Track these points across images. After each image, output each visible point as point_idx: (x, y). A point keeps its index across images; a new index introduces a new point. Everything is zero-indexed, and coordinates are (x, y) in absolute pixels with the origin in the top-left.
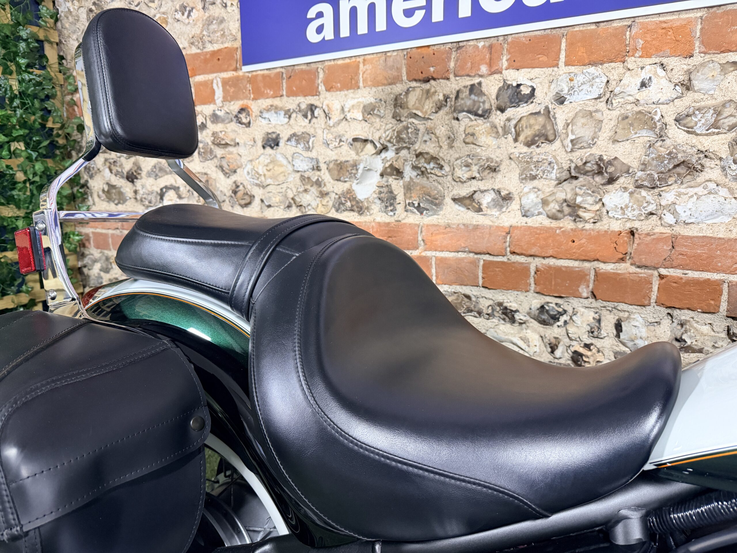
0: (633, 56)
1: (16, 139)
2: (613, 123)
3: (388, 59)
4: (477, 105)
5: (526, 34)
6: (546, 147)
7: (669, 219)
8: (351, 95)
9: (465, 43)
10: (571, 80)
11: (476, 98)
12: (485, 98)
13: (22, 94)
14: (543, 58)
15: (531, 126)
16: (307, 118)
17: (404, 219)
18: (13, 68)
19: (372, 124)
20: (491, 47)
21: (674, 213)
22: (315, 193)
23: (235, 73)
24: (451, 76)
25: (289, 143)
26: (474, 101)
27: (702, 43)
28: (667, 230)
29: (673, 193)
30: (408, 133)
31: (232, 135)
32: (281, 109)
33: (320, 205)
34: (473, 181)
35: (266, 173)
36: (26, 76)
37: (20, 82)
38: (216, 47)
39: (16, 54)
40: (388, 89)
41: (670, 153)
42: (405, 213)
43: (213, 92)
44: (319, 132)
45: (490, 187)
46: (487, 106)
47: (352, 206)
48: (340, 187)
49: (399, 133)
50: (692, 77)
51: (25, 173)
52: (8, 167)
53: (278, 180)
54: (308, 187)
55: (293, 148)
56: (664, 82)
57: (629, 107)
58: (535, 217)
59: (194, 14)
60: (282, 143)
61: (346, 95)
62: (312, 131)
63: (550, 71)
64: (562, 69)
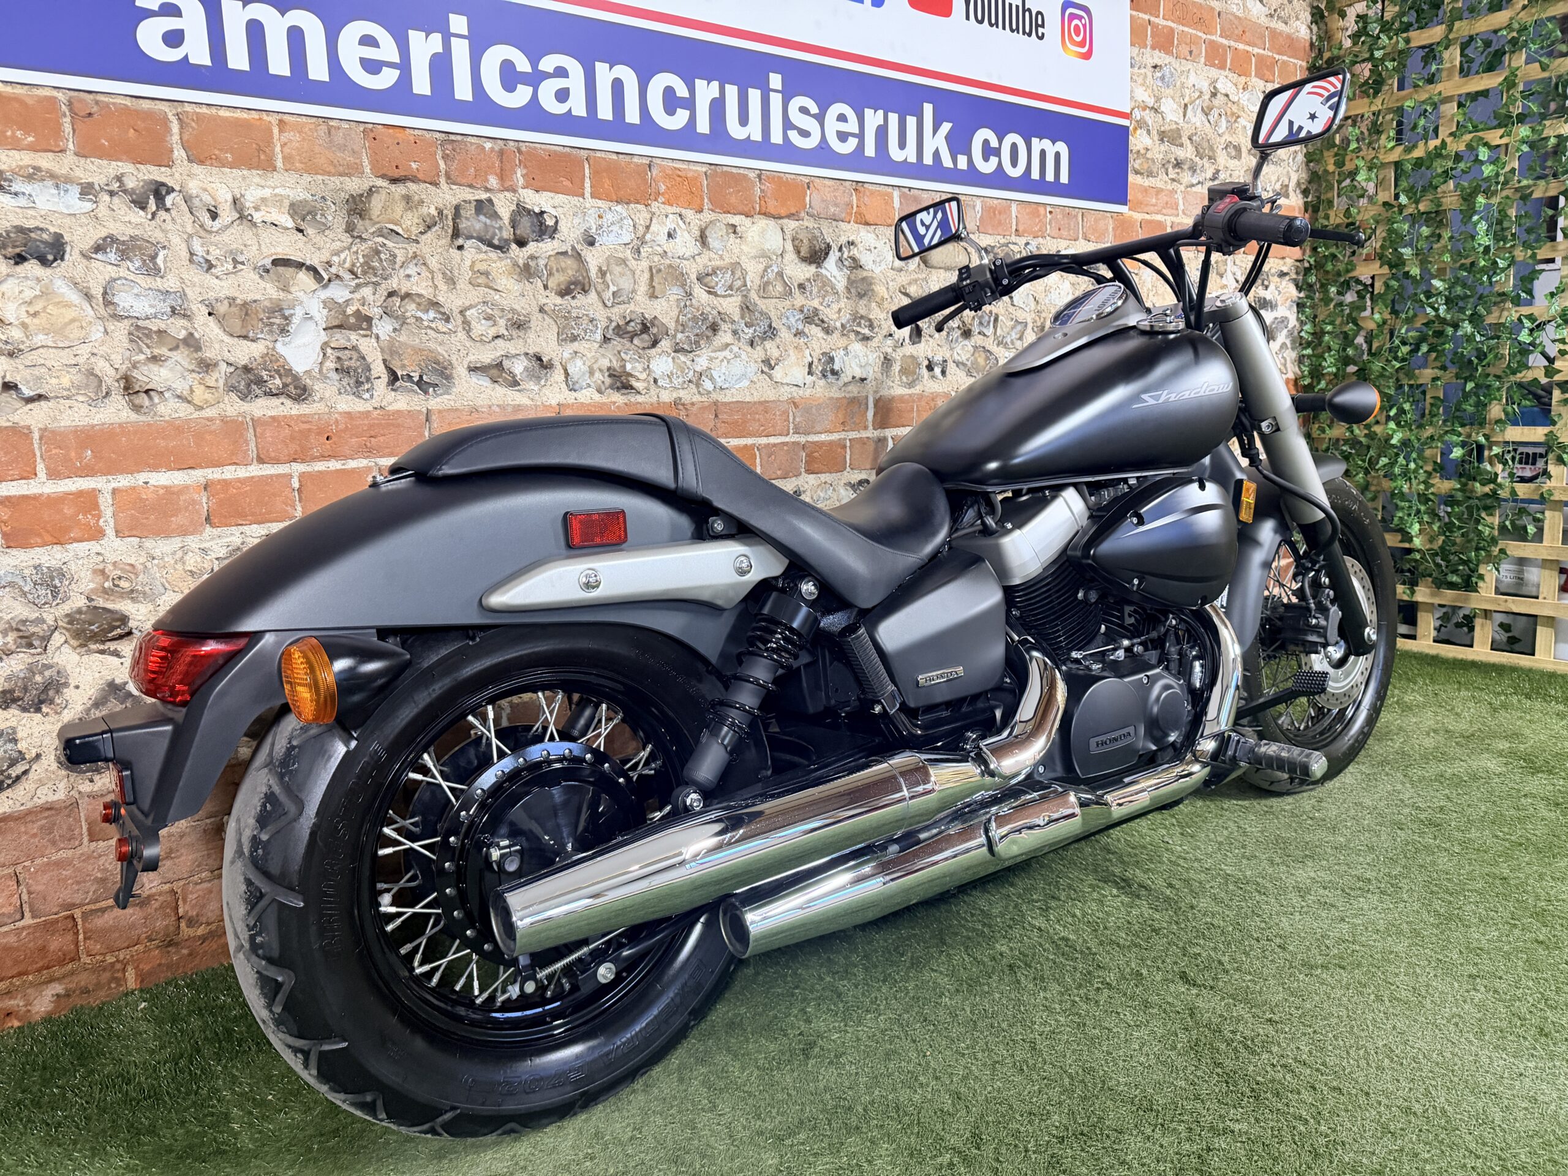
0: (656, 200)
2: (647, 275)
3: (333, 130)
4: (491, 230)
5: (543, 146)
6: (581, 300)
7: (708, 385)
8: (257, 180)
9: (459, 138)
10: (600, 217)
11: (488, 221)
12: (500, 223)
14: (567, 183)
15: (563, 270)
16: (143, 208)
17: (390, 404)
19: (311, 237)
20: (502, 152)
21: (712, 379)
22: (186, 365)
24: (443, 180)
25: (99, 256)
26: (485, 224)
27: (710, 199)
28: (704, 399)
29: (705, 357)
30: (381, 260)
32: (68, 180)
33: (199, 391)
34: (499, 341)
35: (28, 321)
40: (337, 180)
41: (703, 313)
42: (393, 393)
45: (523, 350)
46: (506, 235)
47: (285, 385)
48: (246, 352)
49: (368, 258)
50: (707, 233)
53: (67, 338)
54: (163, 351)
55: (110, 267)
56: (686, 234)
57: (656, 259)
58: (584, 391)
60: (72, 255)
61: (244, 178)
62: (158, 235)
63: (575, 200)
64: (590, 202)
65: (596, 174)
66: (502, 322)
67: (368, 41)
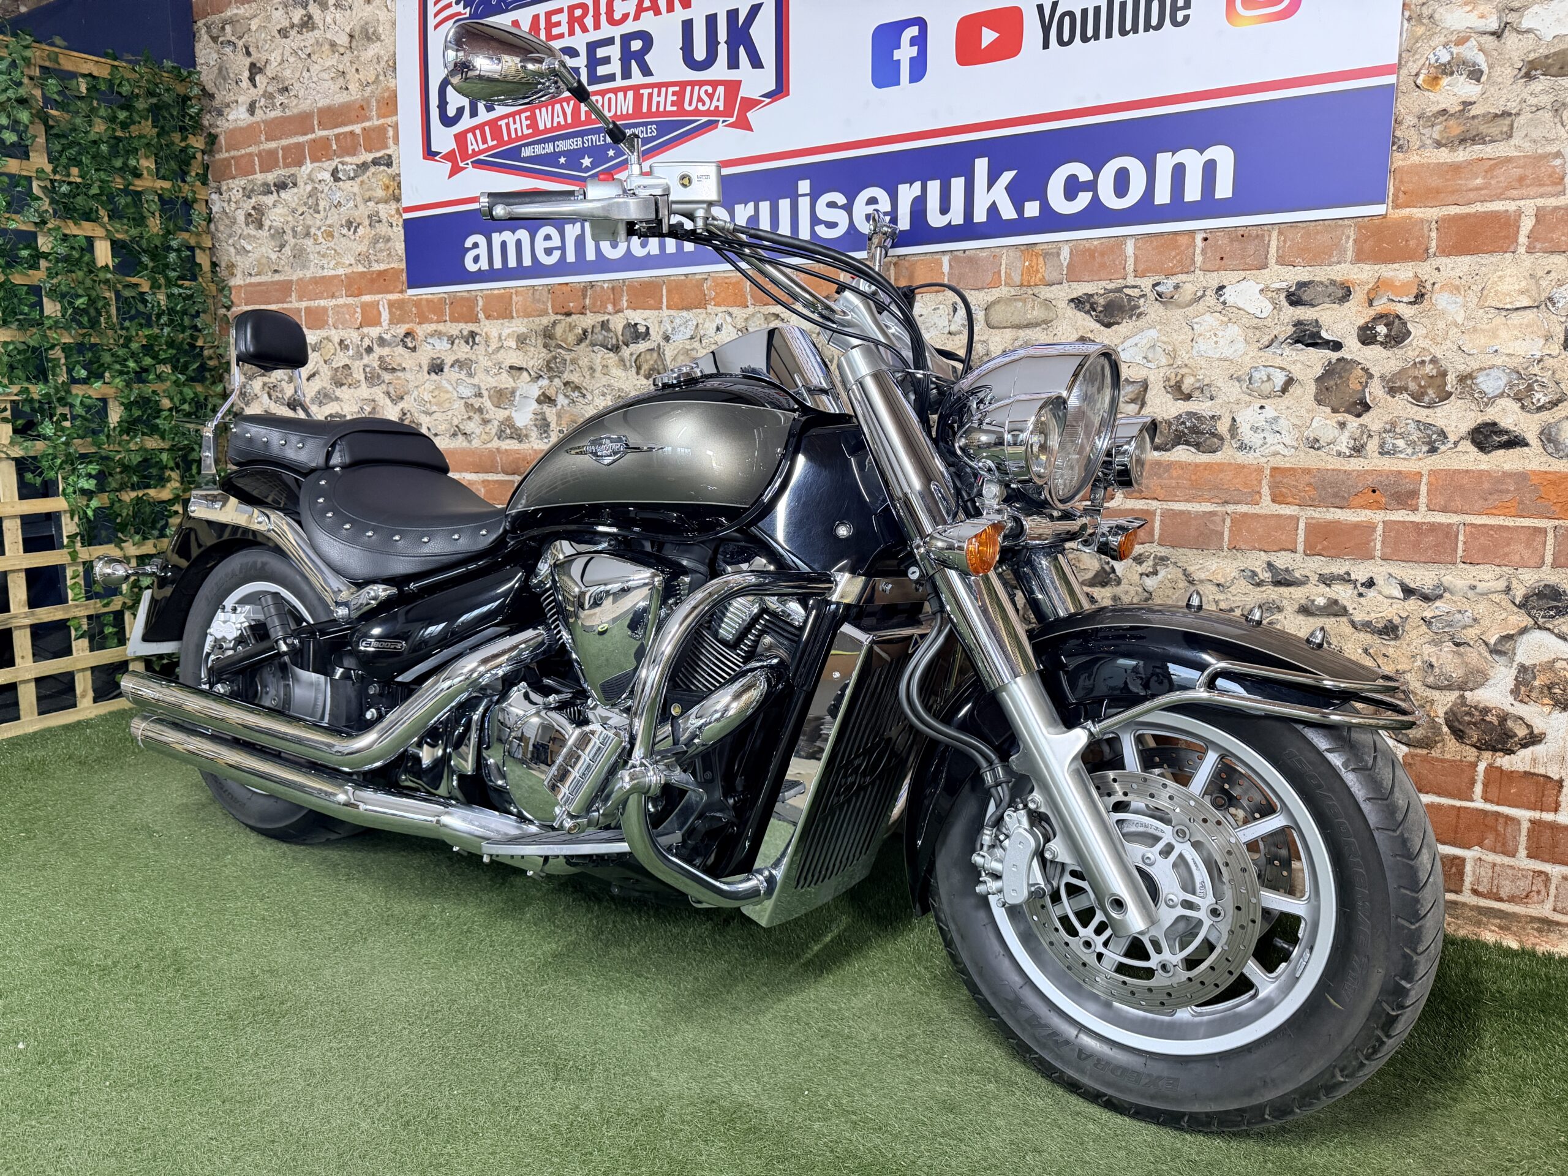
0: (710, 304)
1: (163, 362)
3: (535, 292)
4: (608, 339)
5: (639, 279)
8: (506, 324)
9: (595, 283)
10: (672, 322)
11: (607, 334)
12: (612, 334)
13: (171, 311)
14: (652, 302)
15: (647, 361)
16: (468, 344)
18: (162, 281)
19: (526, 353)
20: (613, 288)
22: (479, 421)
23: (401, 296)
24: (587, 312)
25: (452, 369)
26: (605, 336)
27: (752, 296)
30: (557, 363)
31: (398, 360)
32: (445, 335)
33: (483, 434)
35: (432, 399)
36: (176, 291)
37: (170, 296)
38: (382, 267)
39: (167, 266)
40: (537, 320)
43: (380, 313)
44: (481, 358)
46: (614, 341)
47: (511, 433)
48: (501, 414)
49: (548, 362)
51: (171, 399)
52: (154, 392)
53: (443, 407)
54: (471, 414)
55: (457, 374)
59: (361, 230)
60: (446, 369)
61: (502, 324)
62: (474, 358)
63: (656, 312)
64: (665, 312)
65: (668, 291)
66: (609, 397)
67: (548, 237)
